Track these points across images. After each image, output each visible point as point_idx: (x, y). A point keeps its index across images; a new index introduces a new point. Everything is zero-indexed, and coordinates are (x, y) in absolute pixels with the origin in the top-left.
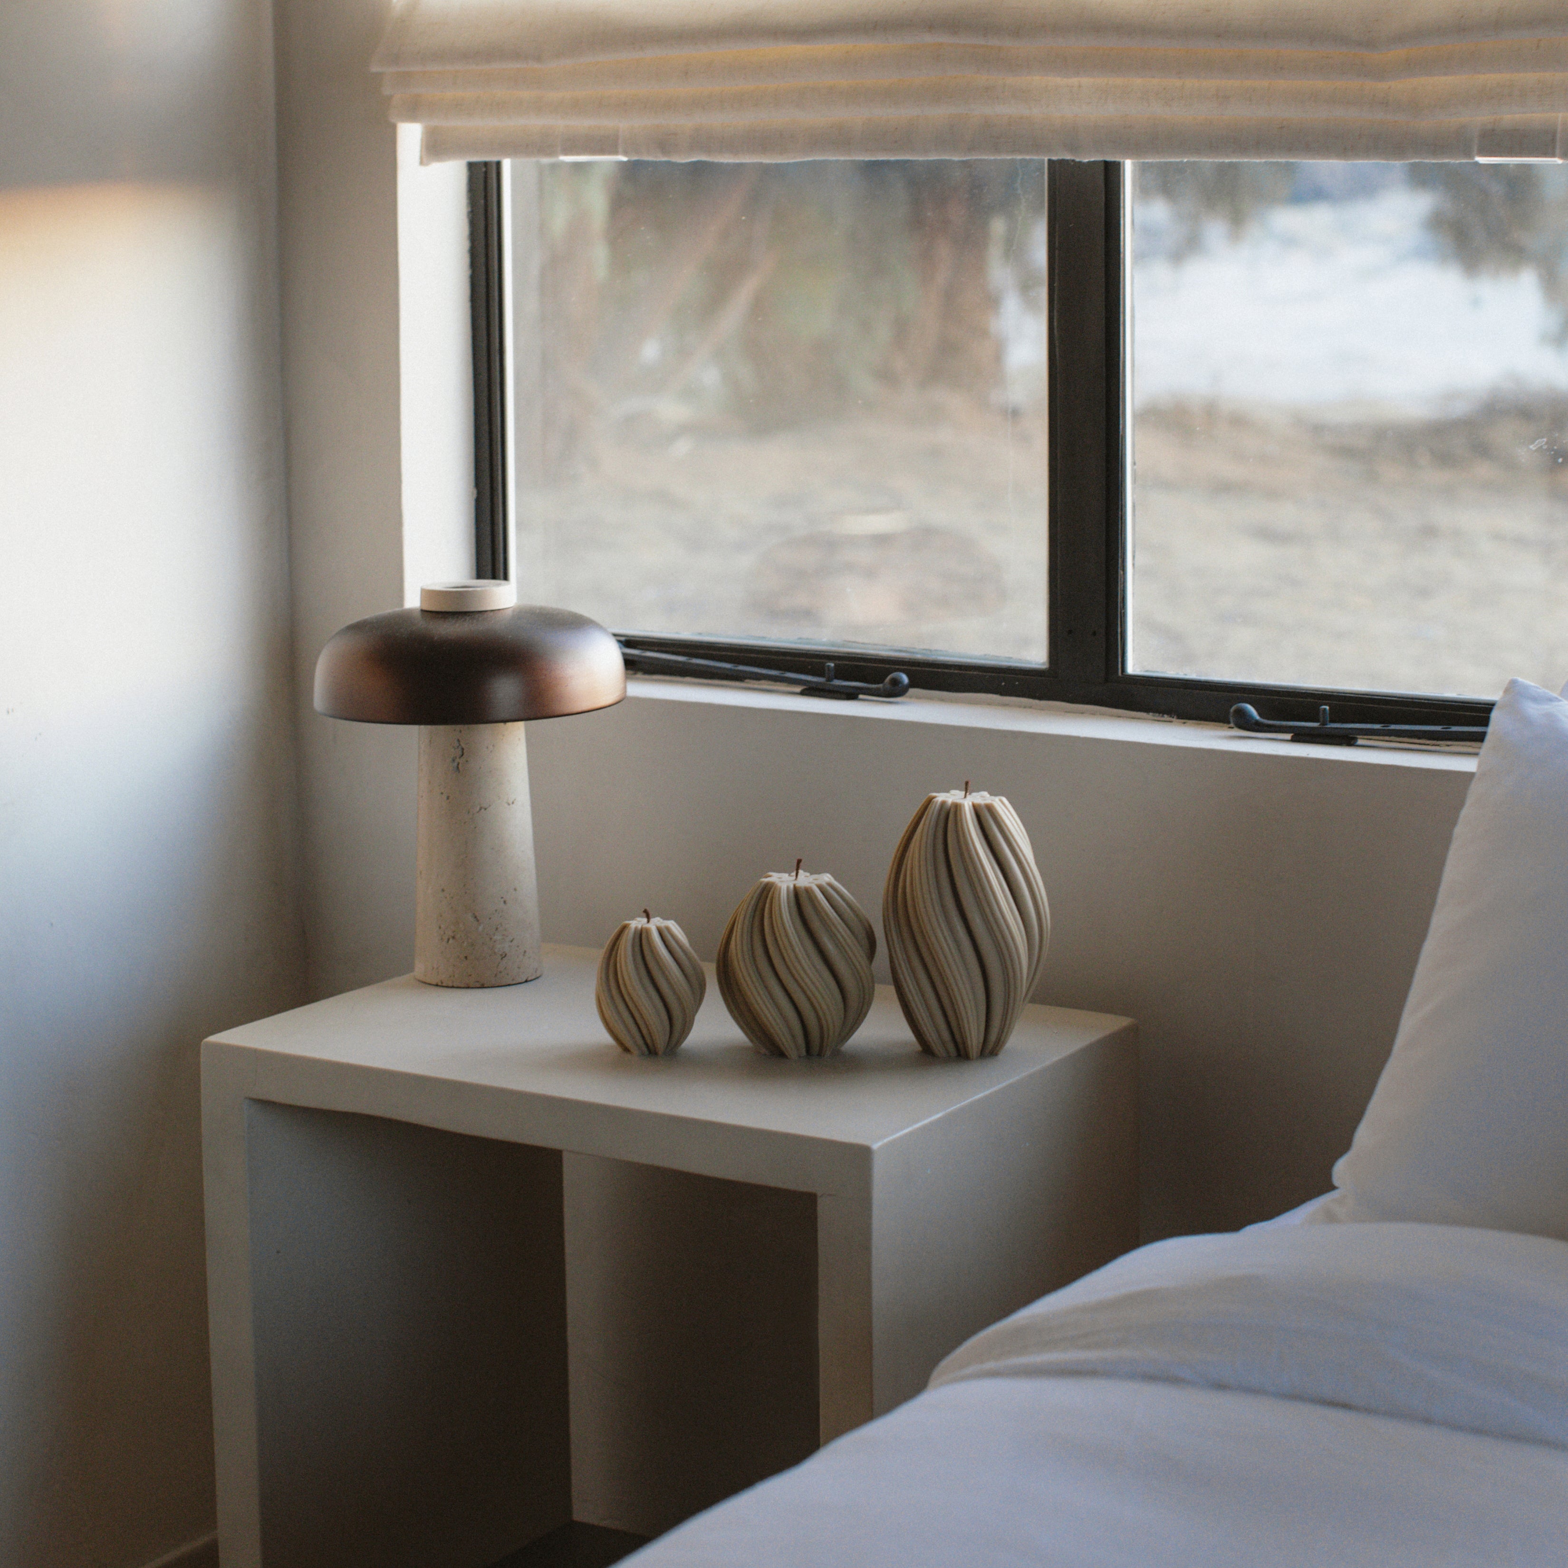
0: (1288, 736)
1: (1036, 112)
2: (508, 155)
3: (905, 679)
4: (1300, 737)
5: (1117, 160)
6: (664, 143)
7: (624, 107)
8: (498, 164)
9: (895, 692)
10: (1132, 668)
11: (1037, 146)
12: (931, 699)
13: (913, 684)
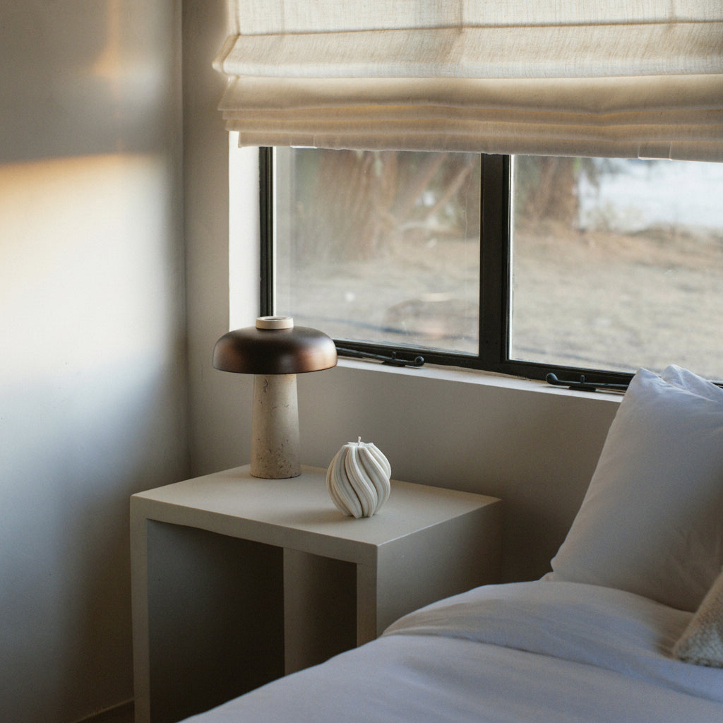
0: (568, 387)
1: (472, 134)
2: (275, 145)
3: (423, 359)
4: (573, 388)
5: (507, 154)
6: (330, 142)
7: (314, 127)
8: (271, 148)
9: (418, 364)
10: (511, 358)
11: (472, 147)
12: (432, 367)
13: (426, 361)
